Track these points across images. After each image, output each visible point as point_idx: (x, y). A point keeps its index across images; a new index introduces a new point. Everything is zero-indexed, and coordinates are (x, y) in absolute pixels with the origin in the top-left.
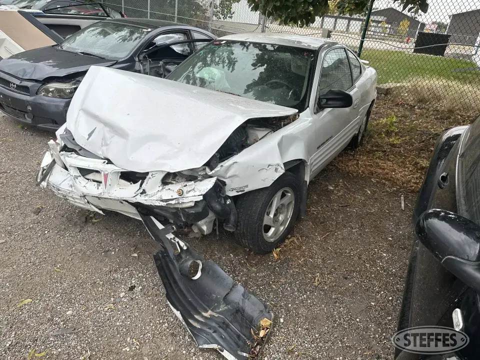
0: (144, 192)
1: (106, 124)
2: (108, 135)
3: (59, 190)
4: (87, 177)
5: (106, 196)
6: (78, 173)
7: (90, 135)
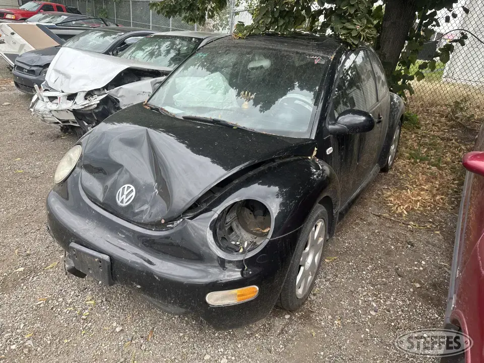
0: (75, 103)
1: (63, 74)
2: (63, 79)
3: (39, 111)
4: (53, 102)
5: (60, 109)
6: (48, 100)
7: (55, 81)
